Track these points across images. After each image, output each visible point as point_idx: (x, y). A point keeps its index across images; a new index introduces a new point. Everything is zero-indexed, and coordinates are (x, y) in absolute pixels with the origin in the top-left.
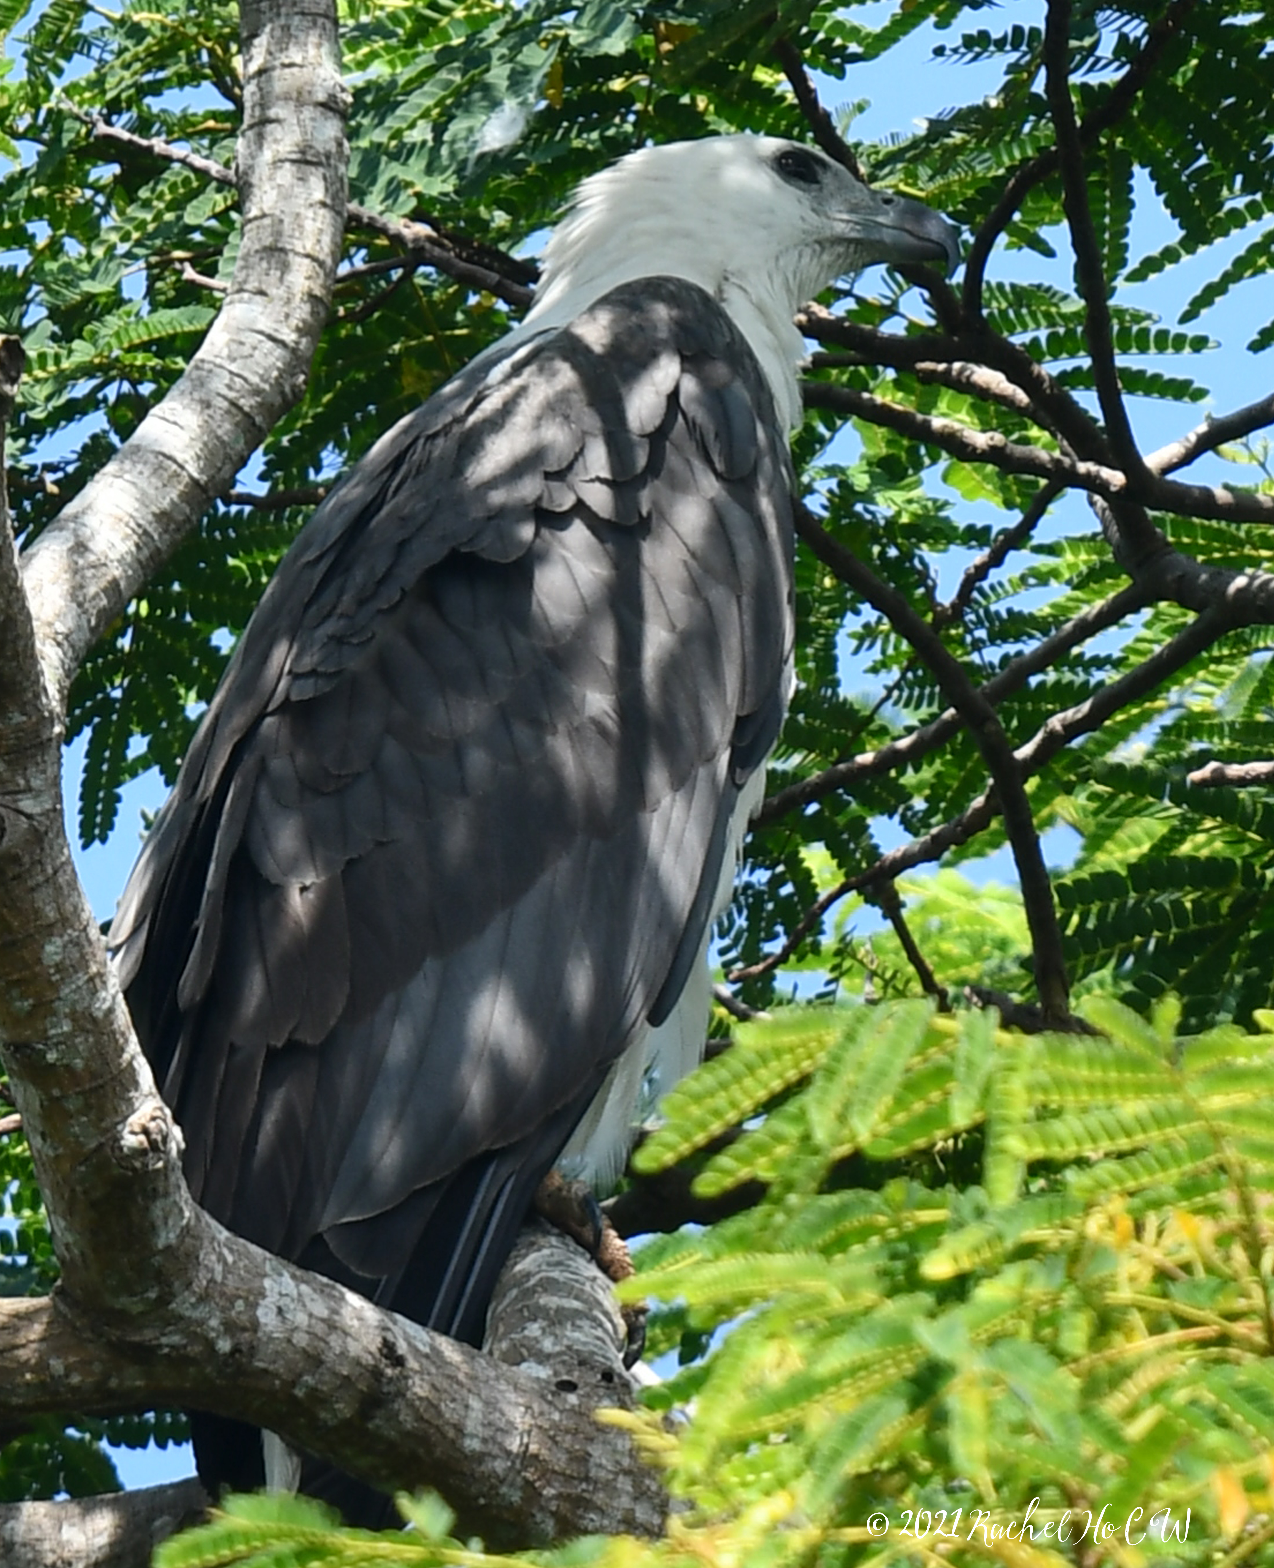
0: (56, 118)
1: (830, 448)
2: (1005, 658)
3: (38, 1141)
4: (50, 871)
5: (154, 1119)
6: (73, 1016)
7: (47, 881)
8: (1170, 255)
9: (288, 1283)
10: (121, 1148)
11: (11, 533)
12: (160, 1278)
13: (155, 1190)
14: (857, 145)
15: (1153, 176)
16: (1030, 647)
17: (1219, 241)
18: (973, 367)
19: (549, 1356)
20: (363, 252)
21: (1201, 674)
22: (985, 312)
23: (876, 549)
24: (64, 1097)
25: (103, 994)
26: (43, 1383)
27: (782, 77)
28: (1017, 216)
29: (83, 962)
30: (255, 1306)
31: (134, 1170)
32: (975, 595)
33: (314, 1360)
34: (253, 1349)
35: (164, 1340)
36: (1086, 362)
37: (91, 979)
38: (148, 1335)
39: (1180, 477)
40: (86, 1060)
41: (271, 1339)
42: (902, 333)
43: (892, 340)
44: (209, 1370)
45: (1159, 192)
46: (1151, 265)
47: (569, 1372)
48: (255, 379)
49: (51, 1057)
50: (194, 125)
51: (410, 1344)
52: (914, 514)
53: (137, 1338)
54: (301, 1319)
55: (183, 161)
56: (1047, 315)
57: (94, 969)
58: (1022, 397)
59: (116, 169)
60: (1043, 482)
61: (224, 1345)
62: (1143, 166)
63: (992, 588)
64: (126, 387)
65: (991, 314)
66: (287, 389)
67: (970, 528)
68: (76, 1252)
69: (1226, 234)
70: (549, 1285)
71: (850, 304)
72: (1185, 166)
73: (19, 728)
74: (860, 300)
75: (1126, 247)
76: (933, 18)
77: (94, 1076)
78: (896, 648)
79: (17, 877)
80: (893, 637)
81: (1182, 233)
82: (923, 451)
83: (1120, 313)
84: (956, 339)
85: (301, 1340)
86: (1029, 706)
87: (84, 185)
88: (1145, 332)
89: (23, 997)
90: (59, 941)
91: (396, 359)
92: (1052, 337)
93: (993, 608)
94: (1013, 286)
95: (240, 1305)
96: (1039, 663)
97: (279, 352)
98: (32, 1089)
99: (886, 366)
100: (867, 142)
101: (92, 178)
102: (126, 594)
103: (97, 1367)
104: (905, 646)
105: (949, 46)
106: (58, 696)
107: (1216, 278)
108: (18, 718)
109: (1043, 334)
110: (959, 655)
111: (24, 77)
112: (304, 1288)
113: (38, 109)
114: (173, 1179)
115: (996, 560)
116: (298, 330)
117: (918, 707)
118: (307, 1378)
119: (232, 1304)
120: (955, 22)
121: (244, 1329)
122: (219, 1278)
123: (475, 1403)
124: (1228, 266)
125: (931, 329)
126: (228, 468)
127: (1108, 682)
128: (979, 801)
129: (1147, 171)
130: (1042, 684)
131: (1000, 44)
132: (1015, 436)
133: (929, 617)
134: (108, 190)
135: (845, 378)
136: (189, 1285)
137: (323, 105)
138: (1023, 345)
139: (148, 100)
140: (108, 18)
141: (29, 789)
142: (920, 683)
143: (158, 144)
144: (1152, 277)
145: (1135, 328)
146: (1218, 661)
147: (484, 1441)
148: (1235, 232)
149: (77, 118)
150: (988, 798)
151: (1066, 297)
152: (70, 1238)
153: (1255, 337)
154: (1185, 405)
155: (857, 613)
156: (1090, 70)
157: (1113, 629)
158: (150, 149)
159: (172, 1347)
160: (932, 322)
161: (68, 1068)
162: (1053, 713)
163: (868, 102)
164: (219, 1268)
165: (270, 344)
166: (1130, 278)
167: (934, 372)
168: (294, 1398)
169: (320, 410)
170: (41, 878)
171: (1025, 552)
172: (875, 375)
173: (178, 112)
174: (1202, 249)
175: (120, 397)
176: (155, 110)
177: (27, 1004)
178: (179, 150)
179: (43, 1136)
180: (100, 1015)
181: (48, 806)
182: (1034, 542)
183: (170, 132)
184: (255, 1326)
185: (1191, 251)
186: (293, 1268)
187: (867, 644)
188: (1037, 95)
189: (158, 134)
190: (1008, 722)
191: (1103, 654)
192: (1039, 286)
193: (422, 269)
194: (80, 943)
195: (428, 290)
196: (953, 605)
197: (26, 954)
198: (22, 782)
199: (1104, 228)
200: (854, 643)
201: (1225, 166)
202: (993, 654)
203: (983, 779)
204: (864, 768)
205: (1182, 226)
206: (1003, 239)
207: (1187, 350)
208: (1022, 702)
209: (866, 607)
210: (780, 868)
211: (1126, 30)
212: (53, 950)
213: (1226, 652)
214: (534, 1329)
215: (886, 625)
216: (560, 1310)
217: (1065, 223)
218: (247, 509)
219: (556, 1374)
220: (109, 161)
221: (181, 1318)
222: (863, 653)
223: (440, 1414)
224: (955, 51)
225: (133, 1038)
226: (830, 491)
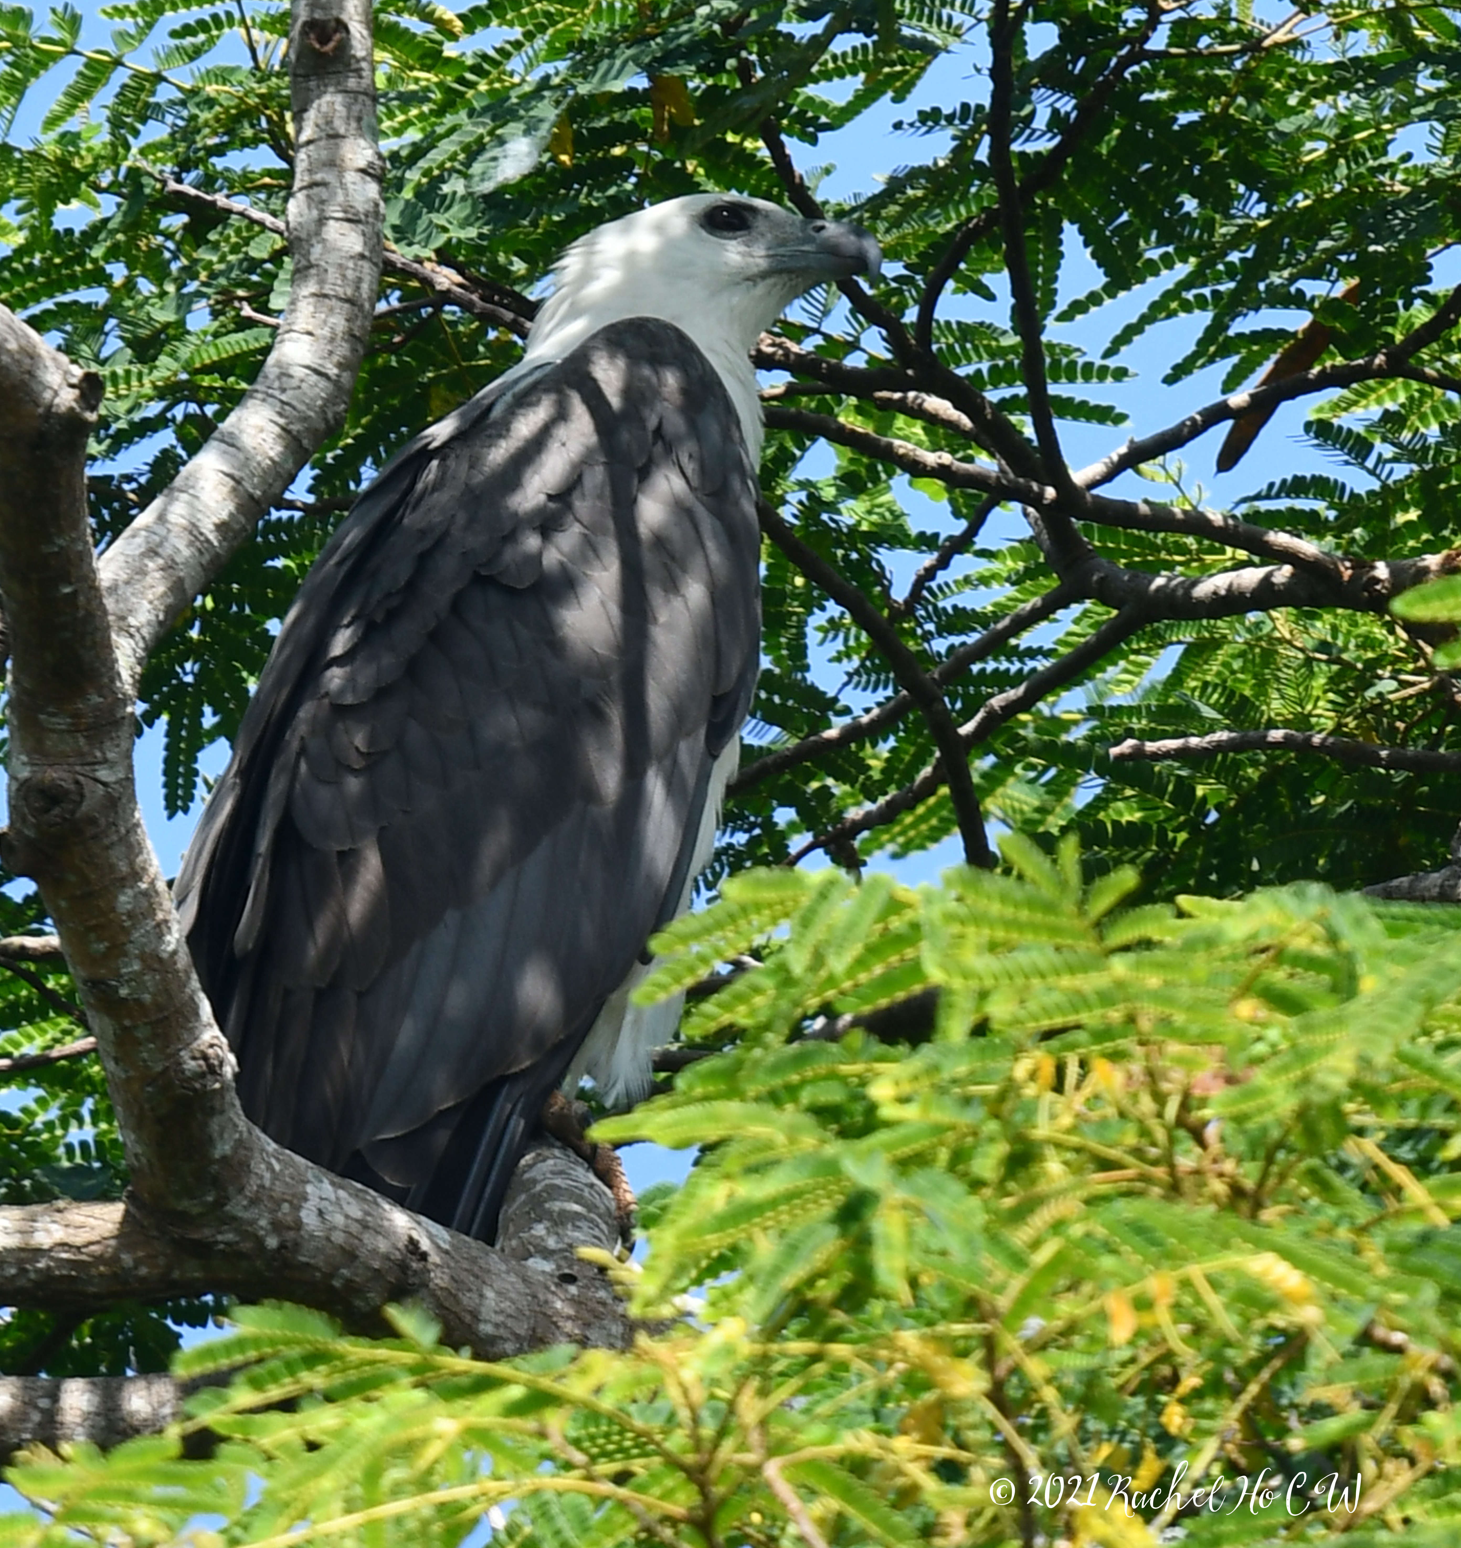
0: (134, 173)
1: (800, 465)
2: (951, 648)
3: (111, 1065)
4: (123, 830)
5: (212, 1046)
6: (142, 957)
7: (121, 839)
8: (1094, 299)
9: (327, 1189)
10: (183, 1072)
11: (90, 540)
12: (216, 1183)
13: (212, 1108)
14: (825, 203)
15: (1081, 232)
16: (972, 638)
17: (1136, 288)
18: (924, 395)
19: (552, 1252)
20: (397, 293)
21: (1122, 663)
22: (935, 347)
23: (840, 552)
24: (135, 1027)
25: (168, 938)
26: (115, 1274)
27: (761, 143)
28: (962, 266)
29: (151, 911)
30: (297, 1208)
31: (195, 1090)
32: (925, 593)
33: (350, 1255)
34: (297, 1245)
35: (220, 1238)
36: (1022, 391)
37: (158, 925)
38: (206, 1233)
39: (1104, 491)
40: (154, 995)
41: (312, 1237)
42: (863, 365)
43: (855, 371)
44: (258, 1263)
45: (1086, 245)
46: (1078, 308)
47: (570, 1267)
48: (303, 408)
49: (124, 992)
50: (252, 181)
51: (433, 1242)
52: (872, 524)
53: (196, 1236)
54: (339, 1219)
55: (242, 214)
56: (988, 348)
57: (160, 916)
58: (966, 422)
59: (184, 218)
60: (985, 496)
61: (272, 1242)
62: (1072, 222)
63: (940, 587)
64: (193, 408)
65: (940, 350)
66: (330, 415)
67: (922, 534)
68: (144, 1160)
69: (1142, 281)
70: (553, 1192)
71: (818, 340)
72: (1109, 222)
73: (97, 708)
74: (827, 337)
75: (1055, 292)
76: (890, 94)
77: (159, 1008)
78: (857, 638)
79: (95, 837)
80: (854, 630)
81: (1104, 280)
82: (880, 467)
83: (1051, 346)
84: (910, 372)
85: (338, 1238)
86: (972, 690)
87: (157, 232)
88: (1073, 363)
89: (100, 940)
90: (130, 892)
91: (426, 387)
92: (993, 369)
93: (940, 605)
94: (959, 323)
95: (286, 1207)
96: (981, 652)
97: (323, 383)
98: (106, 1020)
99: (848, 394)
100: (833, 201)
101: (162, 226)
102: (190, 592)
103: (161, 1261)
104: (864, 637)
105: (907, 120)
106: (130, 680)
107: (1134, 320)
108: (96, 699)
109: (985, 366)
110: (912, 645)
111: (108, 138)
112: (342, 1193)
113: (118, 167)
114: (228, 1098)
115: (943, 563)
116: (339, 365)
117: (875, 690)
118: (344, 1271)
119: (279, 1206)
120: (910, 98)
121: (289, 1228)
122: (267, 1183)
123: (490, 1294)
124: (1145, 310)
125: (888, 361)
126: (278, 484)
127: (1040, 668)
128: (927, 771)
129: (1075, 227)
130: (983, 670)
131: (950, 119)
132: (960, 455)
133: (886, 613)
134: (178, 237)
135: (813, 405)
136: (241, 1190)
137: (363, 171)
138: (968, 376)
139: (214, 160)
140: (180, 88)
141: (105, 761)
142: (877, 670)
143: (220, 199)
144: (1079, 317)
145: (1065, 361)
146: (1137, 652)
147: (497, 1326)
148: (1150, 280)
149: (151, 175)
150: (935, 768)
151: (1004, 332)
152: (139, 1150)
153: (1169, 371)
154: (1108, 428)
155: (823, 609)
156: (1027, 140)
157: (1044, 624)
158: (213, 203)
159: (227, 1244)
160: (889, 356)
161: (138, 1001)
162: (991, 696)
163: (834, 166)
164: (267, 1175)
165: (314, 378)
166: (1059, 318)
167: (890, 400)
168: (332, 1287)
169: (359, 431)
170: (115, 838)
171: (968, 556)
172: (839, 402)
173: (238, 169)
174: (1122, 294)
175: (187, 417)
176: (219, 168)
177: (102, 947)
178: (239, 203)
179: (117, 1061)
180: (165, 956)
181: (121, 775)
182: (977, 547)
183: (231, 188)
184: (298, 1225)
185: (1113, 296)
186: (332, 1176)
187: (831, 635)
188: (981, 163)
189: (221, 189)
190: (953, 704)
191: (1035, 646)
192: (982, 324)
193: (447, 308)
194: (150, 894)
195: (453, 324)
196: (906, 602)
197: (102, 904)
198: (98, 754)
199: (1037, 276)
200: (821, 635)
201: (1143, 221)
202: (940, 645)
203: (932, 753)
204: (829, 741)
205: (1106, 274)
206: (950, 285)
207: (1110, 379)
208: (965, 687)
209: (830, 604)
210: (757, 831)
211: (1058, 105)
212: (125, 900)
213: (1143, 645)
214: (540, 1230)
215: (848, 620)
216: (563, 1213)
217: (1006, 273)
218: (298, 514)
219: (559, 1267)
220: (178, 211)
221: (234, 1218)
222: (827, 644)
223: (458, 1302)
224: (911, 125)
225: (194, 976)
226: (801, 502)
